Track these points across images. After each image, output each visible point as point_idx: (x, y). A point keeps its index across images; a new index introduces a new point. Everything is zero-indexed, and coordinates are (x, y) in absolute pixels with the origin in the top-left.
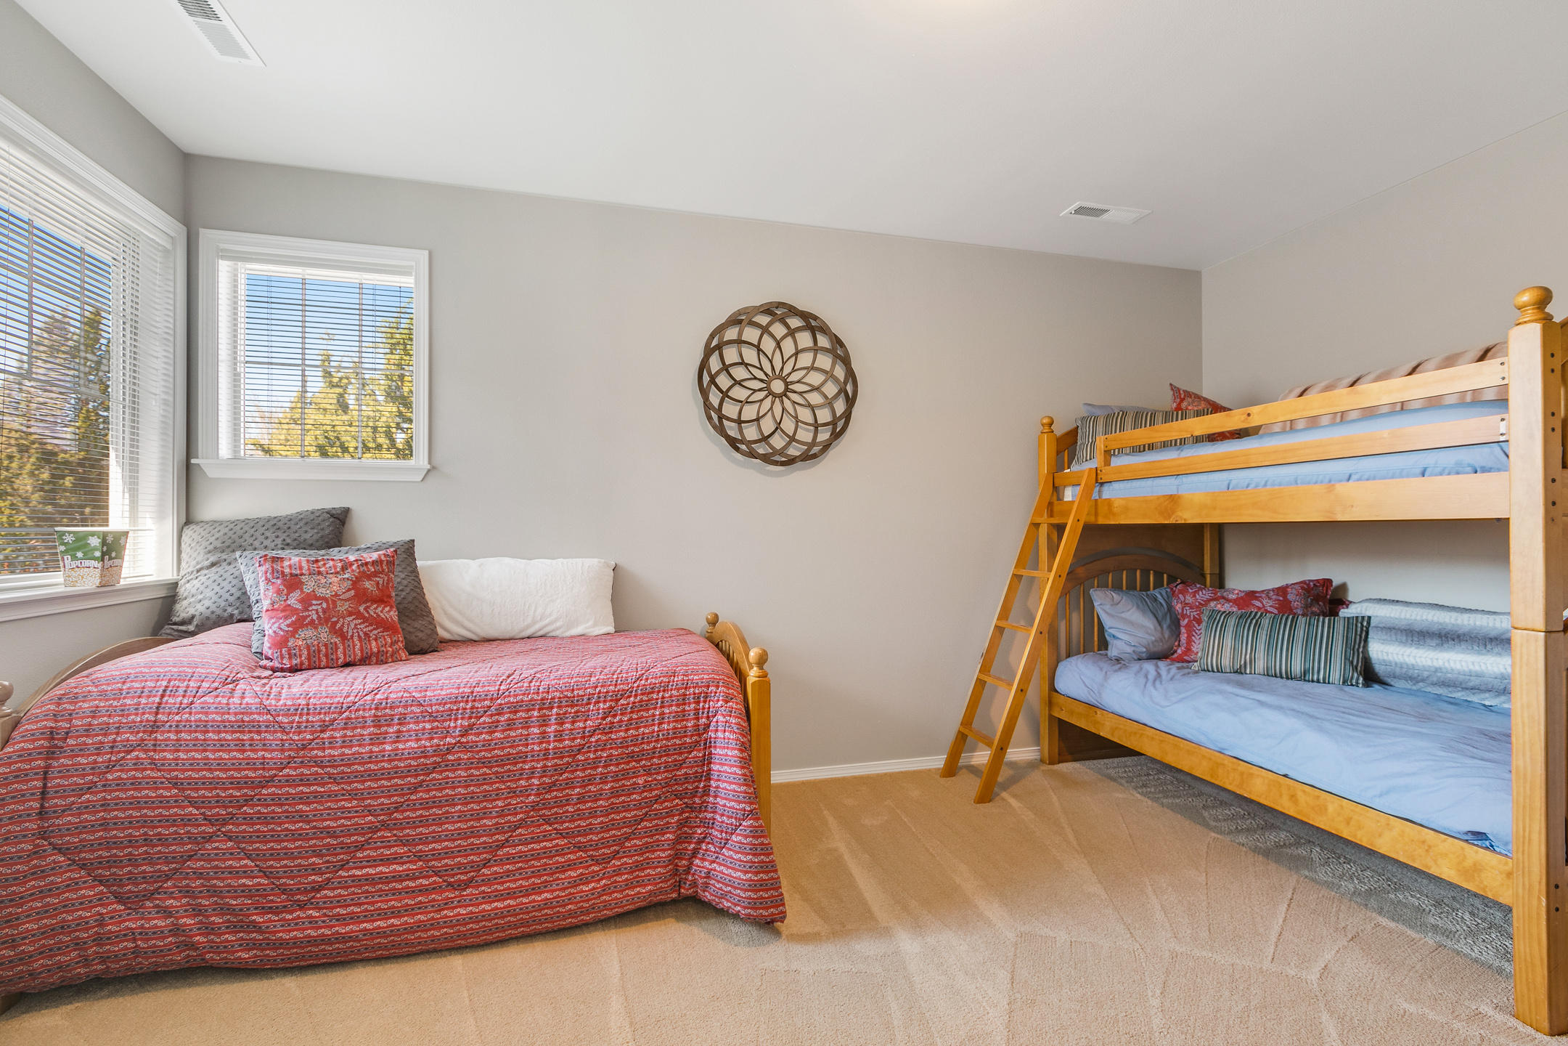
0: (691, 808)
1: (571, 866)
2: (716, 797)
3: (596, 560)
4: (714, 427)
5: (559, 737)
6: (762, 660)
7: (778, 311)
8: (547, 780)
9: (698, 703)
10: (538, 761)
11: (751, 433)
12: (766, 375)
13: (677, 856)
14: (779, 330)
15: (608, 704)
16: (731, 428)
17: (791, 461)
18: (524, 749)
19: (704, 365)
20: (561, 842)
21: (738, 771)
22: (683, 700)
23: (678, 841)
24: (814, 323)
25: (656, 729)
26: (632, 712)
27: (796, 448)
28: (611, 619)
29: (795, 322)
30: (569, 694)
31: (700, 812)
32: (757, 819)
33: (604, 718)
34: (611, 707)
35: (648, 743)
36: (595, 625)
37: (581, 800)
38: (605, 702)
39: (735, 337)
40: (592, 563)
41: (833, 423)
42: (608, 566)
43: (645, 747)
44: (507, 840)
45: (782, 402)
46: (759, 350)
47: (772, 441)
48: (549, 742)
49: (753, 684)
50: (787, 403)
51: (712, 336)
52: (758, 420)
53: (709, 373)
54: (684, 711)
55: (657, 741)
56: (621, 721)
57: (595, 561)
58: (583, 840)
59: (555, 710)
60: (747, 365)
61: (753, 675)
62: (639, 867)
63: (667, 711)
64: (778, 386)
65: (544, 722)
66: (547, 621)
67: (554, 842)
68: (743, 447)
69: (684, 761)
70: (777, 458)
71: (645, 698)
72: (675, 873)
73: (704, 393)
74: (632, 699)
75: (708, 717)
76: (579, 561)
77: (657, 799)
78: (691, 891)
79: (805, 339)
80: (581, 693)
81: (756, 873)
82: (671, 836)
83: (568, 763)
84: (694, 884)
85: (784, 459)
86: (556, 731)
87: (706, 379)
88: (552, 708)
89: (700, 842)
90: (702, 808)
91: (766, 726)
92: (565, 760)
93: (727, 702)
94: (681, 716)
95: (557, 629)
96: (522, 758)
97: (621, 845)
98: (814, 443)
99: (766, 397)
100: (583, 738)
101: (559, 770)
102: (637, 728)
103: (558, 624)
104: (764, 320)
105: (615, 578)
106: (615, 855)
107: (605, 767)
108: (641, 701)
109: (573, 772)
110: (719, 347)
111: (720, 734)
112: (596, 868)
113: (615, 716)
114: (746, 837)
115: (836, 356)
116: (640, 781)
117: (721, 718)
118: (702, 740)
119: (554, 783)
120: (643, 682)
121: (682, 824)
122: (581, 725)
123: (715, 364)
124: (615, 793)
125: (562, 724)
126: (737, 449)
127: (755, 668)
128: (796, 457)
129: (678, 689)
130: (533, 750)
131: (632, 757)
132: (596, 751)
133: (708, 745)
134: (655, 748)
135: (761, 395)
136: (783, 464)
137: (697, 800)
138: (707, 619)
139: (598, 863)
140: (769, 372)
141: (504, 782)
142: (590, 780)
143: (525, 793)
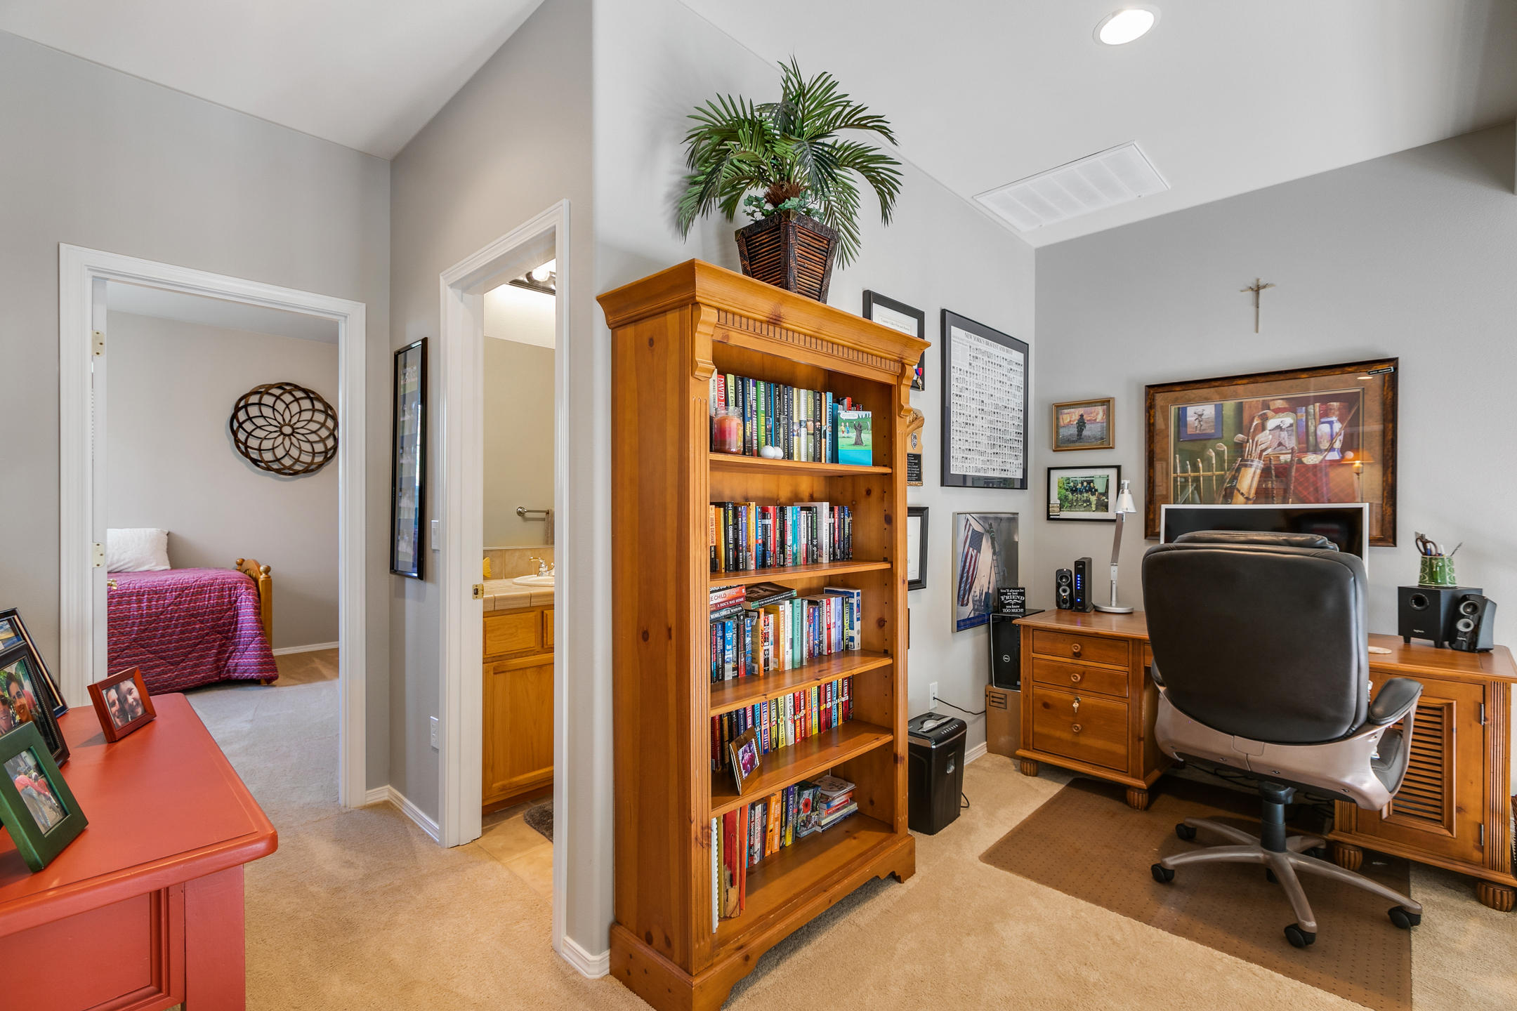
0: (227, 638)
1: (157, 666)
2: (240, 631)
3: (155, 529)
4: (242, 452)
5: (149, 607)
6: (267, 570)
7: (286, 387)
8: (142, 628)
9: (231, 591)
10: (137, 619)
11: (268, 456)
12: (279, 423)
13: (218, 660)
14: (288, 398)
15: (178, 593)
16: (253, 453)
17: (296, 473)
18: (128, 614)
19: (234, 416)
20: (151, 656)
21: (253, 617)
22: (222, 590)
23: (219, 653)
24: (312, 396)
25: (206, 603)
26: (192, 596)
27: (301, 466)
28: (168, 562)
29: (299, 394)
30: (154, 589)
31: (232, 639)
32: (262, 637)
33: (175, 599)
34: (180, 594)
35: (202, 609)
36: (157, 565)
37: (163, 636)
38: (176, 592)
39: (257, 401)
40: (151, 532)
41: (326, 452)
42: (164, 532)
43: (200, 611)
44: (118, 656)
45: (290, 439)
46: (274, 409)
47: (283, 461)
48: (143, 611)
49: (262, 581)
50: (294, 440)
51: (241, 400)
52: (273, 449)
53: (238, 421)
54: (222, 595)
55: (207, 608)
56: (186, 600)
57: (153, 530)
58: (164, 654)
59: (146, 596)
60: (265, 417)
61: (262, 577)
62: (196, 665)
63: (212, 595)
64: (287, 430)
65: (140, 601)
66: (122, 563)
67: (147, 656)
68: (263, 464)
69: (223, 617)
70: (287, 471)
71: (200, 590)
72: (218, 668)
73: (235, 433)
74: (192, 590)
75: (236, 597)
76: (143, 529)
77: (207, 634)
78: (227, 675)
79: (306, 404)
80: (161, 588)
81: (262, 659)
82: (215, 651)
83: (155, 620)
84: (228, 671)
85: (291, 472)
86: (147, 605)
87: (236, 425)
88: (144, 595)
89: (232, 653)
90: (233, 637)
91: (269, 600)
92: (153, 618)
93: (247, 590)
94: (222, 597)
95: (129, 567)
96: (128, 618)
97: (186, 656)
98: (312, 463)
99: (279, 436)
100: (163, 608)
101: (149, 623)
102: (195, 603)
103: (129, 565)
104: (277, 392)
105: (169, 540)
106: (183, 661)
107: (177, 620)
108: (197, 591)
109: (158, 623)
110: (246, 407)
111: (243, 604)
112: (172, 667)
113: (181, 598)
114: (257, 644)
115: (327, 415)
116: (197, 626)
117: (244, 596)
118: (233, 606)
119: (146, 629)
120: (198, 583)
121: (220, 646)
122: (162, 602)
123: (242, 416)
124: (182, 632)
125: (150, 602)
126: (258, 466)
127: (264, 574)
128: (300, 471)
129: (219, 585)
130: (133, 614)
131: (192, 615)
132: (171, 614)
133: (236, 609)
134: (206, 611)
135: (276, 435)
136: (290, 474)
137: (230, 634)
138: (237, 562)
139: (172, 665)
140: (282, 422)
141: (116, 629)
142: (168, 627)
143: (129, 634)
